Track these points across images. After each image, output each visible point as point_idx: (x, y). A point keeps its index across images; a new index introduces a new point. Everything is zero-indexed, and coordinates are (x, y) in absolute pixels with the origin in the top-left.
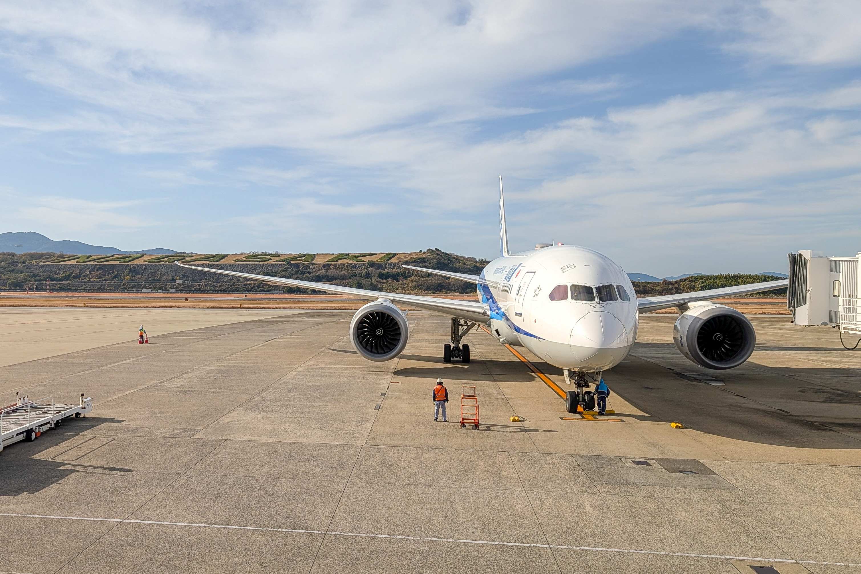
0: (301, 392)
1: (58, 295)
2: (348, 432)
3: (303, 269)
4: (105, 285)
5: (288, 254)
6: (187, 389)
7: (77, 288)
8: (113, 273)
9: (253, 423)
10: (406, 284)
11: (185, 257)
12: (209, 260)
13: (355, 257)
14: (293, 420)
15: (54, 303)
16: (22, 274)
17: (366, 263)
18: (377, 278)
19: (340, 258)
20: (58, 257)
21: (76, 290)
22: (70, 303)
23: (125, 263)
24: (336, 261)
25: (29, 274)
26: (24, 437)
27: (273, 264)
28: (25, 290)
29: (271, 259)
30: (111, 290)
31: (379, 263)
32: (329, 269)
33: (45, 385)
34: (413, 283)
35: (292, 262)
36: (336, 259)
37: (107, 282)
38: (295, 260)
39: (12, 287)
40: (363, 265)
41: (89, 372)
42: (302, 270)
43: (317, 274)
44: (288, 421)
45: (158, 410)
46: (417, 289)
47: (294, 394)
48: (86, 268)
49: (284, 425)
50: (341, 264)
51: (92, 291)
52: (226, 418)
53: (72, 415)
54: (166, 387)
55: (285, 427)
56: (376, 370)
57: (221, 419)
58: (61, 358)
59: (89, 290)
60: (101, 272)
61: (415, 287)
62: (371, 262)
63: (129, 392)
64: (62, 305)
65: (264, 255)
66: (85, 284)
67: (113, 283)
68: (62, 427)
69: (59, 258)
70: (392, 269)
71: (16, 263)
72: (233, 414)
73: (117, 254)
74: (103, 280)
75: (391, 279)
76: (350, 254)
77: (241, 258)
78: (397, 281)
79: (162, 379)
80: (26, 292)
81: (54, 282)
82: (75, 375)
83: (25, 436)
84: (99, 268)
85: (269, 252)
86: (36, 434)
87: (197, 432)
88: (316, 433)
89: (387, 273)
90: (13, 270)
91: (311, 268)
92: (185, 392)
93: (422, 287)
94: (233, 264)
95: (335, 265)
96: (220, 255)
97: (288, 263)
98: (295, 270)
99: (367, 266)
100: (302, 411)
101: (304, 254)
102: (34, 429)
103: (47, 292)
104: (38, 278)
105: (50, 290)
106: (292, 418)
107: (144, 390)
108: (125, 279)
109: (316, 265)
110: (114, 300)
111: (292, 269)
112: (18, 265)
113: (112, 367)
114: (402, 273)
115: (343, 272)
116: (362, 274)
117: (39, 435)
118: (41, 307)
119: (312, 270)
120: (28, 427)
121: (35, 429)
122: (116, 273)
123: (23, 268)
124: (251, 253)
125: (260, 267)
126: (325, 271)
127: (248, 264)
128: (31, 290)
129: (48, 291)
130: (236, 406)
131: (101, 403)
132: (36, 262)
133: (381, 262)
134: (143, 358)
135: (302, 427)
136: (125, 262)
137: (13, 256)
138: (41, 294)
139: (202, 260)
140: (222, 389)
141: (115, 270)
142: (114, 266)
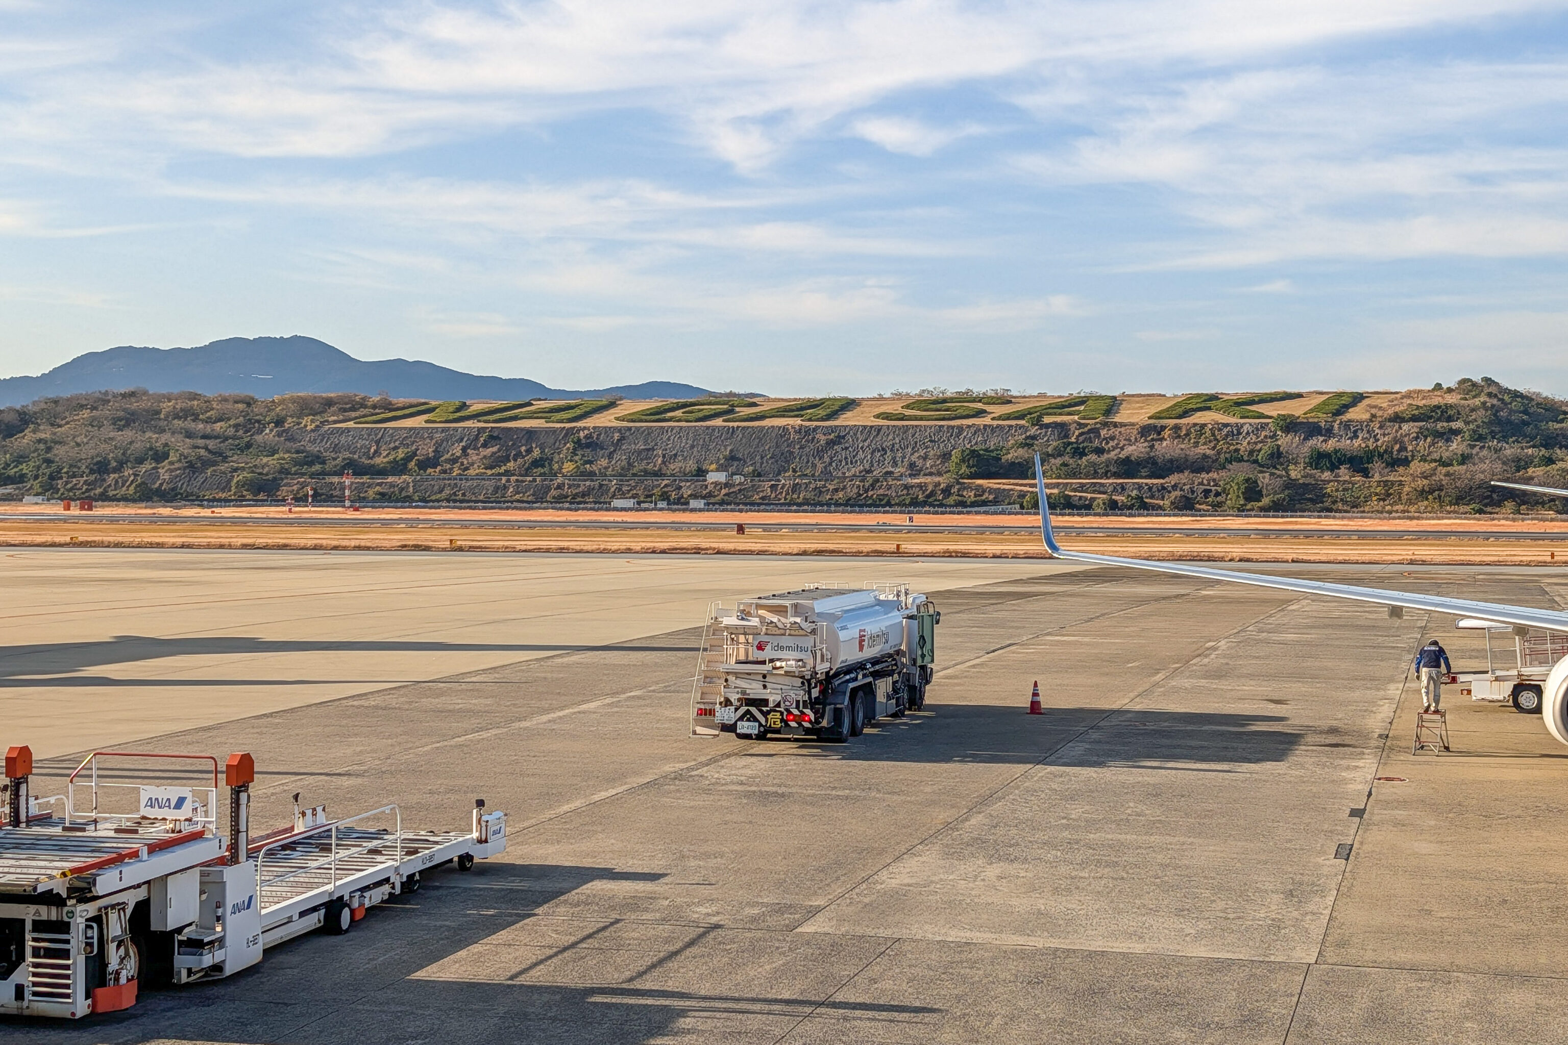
0: (1107, 804)
1: (376, 517)
2: (1261, 923)
3: (1081, 439)
4: (505, 488)
5: (1035, 397)
6: (767, 789)
7: (429, 496)
8: (529, 451)
9: (973, 893)
10: (1393, 483)
11: (733, 406)
12: (802, 416)
13: (1238, 404)
14: (1090, 884)
15: (366, 538)
16: (273, 455)
17: (1270, 421)
18: (1305, 468)
19: (1191, 406)
20: (374, 407)
21: (426, 501)
22: (412, 538)
23: (562, 425)
24: (1180, 417)
25: (295, 456)
26: (319, 921)
27: (990, 426)
28: (282, 501)
29: (984, 411)
30: (523, 502)
31: (1310, 420)
32: (1157, 440)
33: (365, 771)
34: (1414, 480)
35: (1047, 420)
36: (1180, 410)
37: (513, 478)
38: (1055, 414)
39: (245, 493)
40: (1262, 427)
41: (485, 734)
42: (1076, 443)
43: (1121, 456)
44: (1077, 888)
45: (692, 848)
46: (1427, 499)
47: (1087, 808)
48: (450, 437)
49: (1064, 898)
50: (1195, 425)
51: (472, 504)
52: (892, 876)
53: (451, 861)
54: (707, 782)
55: (1070, 906)
56: (1328, 741)
57: (876, 877)
58: (402, 696)
59: (461, 501)
60: (495, 449)
61: (1423, 494)
62: (1286, 420)
63: (604, 795)
64: (387, 544)
65: (965, 397)
66: (449, 485)
67: (530, 481)
68: (423, 892)
69: (377, 411)
70: (1351, 439)
71: (257, 425)
72: (912, 863)
73: (540, 400)
74: (500, 474)
75: (1349, 469)
76: (1222, 394)
77: (896, 408)
78: (1366, 473)
79: (695, 760)
80: (287, 508)
81: (365, 479)
82: (446, 743)
83: (322, 919)
84: (491, 437)
85: (979, 388)
86: (353, 912)
87: (811, 915)
88: (1165, 925)
89: (1336, 451)
90: (249, 446)
91: (1105, 439)
92: (765, 797)
93: (1443, 494)
94: (872, 427)
95: (1177, 428)
96: (835, 399)
97: (1037, 422)
98: (1055, 444)
99: (1276, 430)
100: (1115, 860)
101: (1082, 394)
102: (346, 898)
103: (344, 506)
104: (317, 467)
105: (352, 501)
106: (1085, 878)
107: (646, 790)
108: (564, 471)
109: (1119, 430)
110: (536, 531)
111: (1048, 441)
112: (262, 431)
113: (550, 721)
114: (1382, 451)
115: (1203, 449)
116: (1257, 455)
117: (359, 916)
118: (332, 549)
119: (1107, 443)
120: (331, 894)
121: (351, 897)
122: (536, 453)
123: (277, 438)
124: (925, 394)
125: (951, 435)
126: (1146, 444)
127: (916, 426)
128: (300, 500)
129: (347, 503)
130: (916, 842)
131: (526, 824)
132: (312, 421)
133: (1316, 420)
134: (633, 697)
135: (1121, 906)
136: (561, 421)
137: (249, 404)
138: (328, 512)
139: (784, 416)
140: (870, 789)
141: (534, 446)
142: (530, 434)
